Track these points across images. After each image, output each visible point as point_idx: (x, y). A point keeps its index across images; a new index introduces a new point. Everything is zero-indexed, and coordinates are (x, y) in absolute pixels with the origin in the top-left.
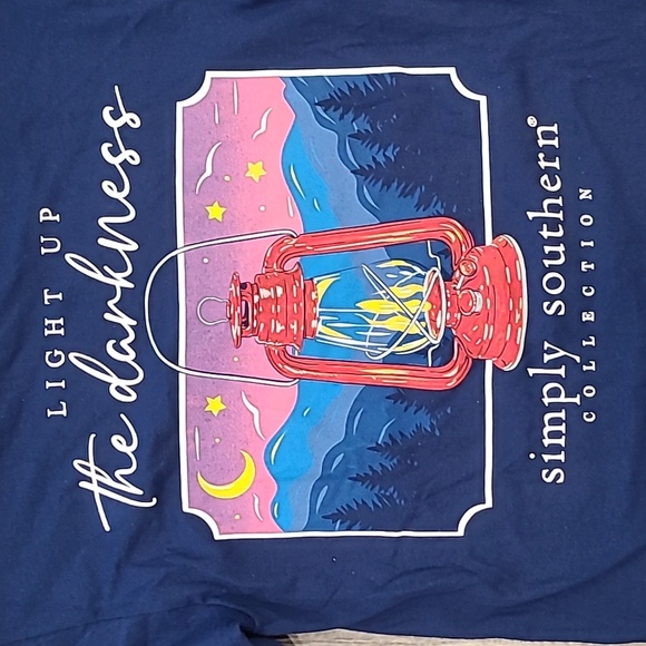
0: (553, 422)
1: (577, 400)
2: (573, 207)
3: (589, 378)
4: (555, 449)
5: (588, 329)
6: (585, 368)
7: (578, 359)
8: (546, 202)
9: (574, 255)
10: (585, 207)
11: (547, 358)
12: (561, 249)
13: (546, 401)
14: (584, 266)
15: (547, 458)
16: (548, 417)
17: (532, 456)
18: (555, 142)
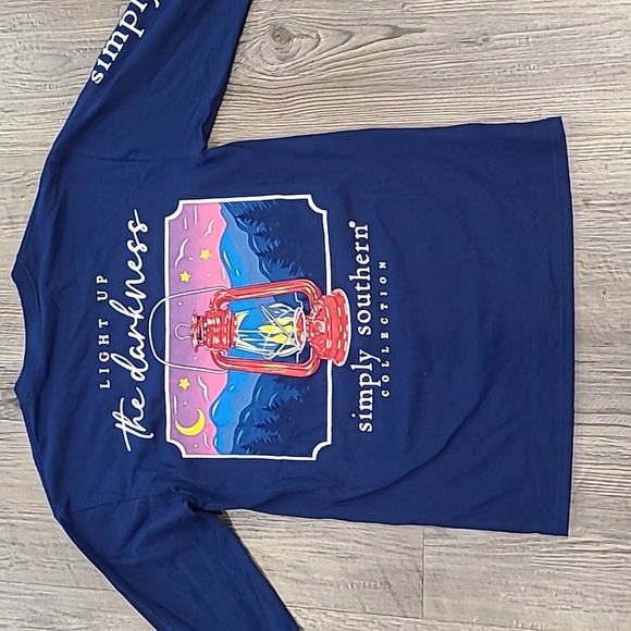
0: (366, 396)
1: (379, 384)
2: (375, 273)
3: (385, 371)
4: (366, 412)
5: (385, 343)
6: (383, 365)
7: (379, 360)
8: (359, 271)
9: (376, 300)
10: (382, 273)
11: (361, 359)
12: (368, 297)
13: (362, 384)
14: (382, 307)
15: (362, 417)
16: (362, 393)
17: (354, 415)
18: (366, 236)
